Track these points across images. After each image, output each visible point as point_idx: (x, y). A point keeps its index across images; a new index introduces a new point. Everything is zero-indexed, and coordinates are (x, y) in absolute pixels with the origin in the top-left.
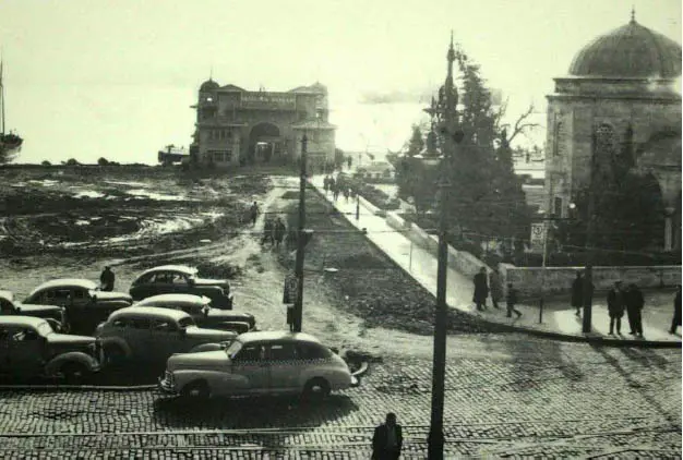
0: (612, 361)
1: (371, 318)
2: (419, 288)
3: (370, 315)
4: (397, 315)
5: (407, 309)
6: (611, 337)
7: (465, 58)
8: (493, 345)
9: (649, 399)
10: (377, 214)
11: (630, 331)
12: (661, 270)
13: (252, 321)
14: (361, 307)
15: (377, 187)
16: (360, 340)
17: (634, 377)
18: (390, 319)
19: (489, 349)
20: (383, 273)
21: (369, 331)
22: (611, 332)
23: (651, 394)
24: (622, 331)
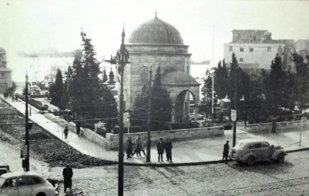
0: (163, 174)
1: (52, 163)
2: (69, 147)
3: (51, 161)
4: (63, 160)
5: (67, 157)
6: (159, 163)
7: (85, 35)
8: (111, 170)
9: (182, 188)
10: (39, 113)
11: (167, 159)
12: (175, 132)
13: (8, 167)
14: (46, 158)
15: (36, 99)
16: (50, 173)
17: (173, 179)
18: (61, 162)
19: (109, 172)
20: (50, 141)
21: (53, 168)
22: (159, 161)
23: (182, 187)
24: (163, 160)
